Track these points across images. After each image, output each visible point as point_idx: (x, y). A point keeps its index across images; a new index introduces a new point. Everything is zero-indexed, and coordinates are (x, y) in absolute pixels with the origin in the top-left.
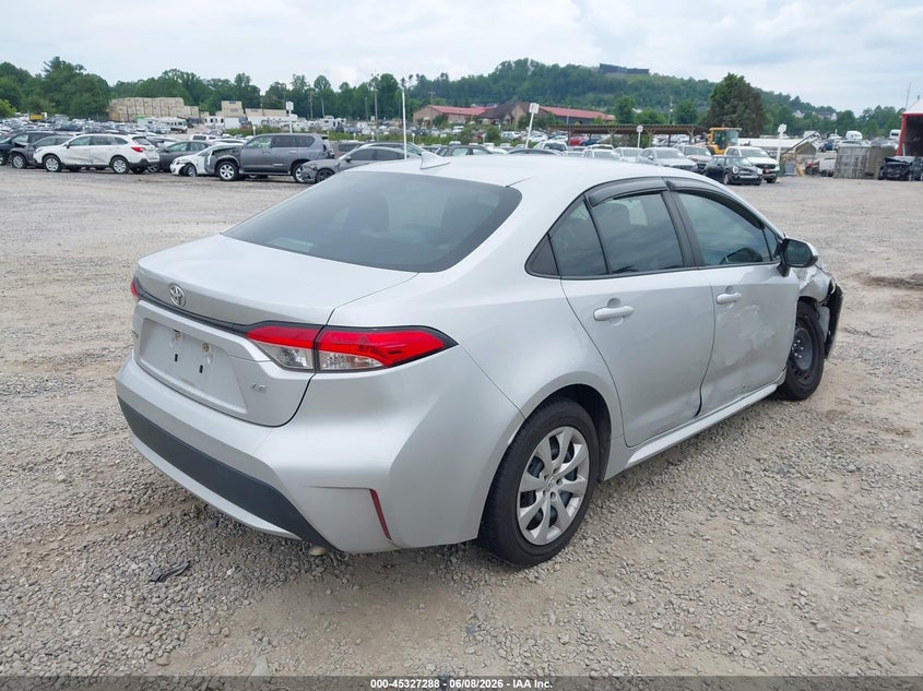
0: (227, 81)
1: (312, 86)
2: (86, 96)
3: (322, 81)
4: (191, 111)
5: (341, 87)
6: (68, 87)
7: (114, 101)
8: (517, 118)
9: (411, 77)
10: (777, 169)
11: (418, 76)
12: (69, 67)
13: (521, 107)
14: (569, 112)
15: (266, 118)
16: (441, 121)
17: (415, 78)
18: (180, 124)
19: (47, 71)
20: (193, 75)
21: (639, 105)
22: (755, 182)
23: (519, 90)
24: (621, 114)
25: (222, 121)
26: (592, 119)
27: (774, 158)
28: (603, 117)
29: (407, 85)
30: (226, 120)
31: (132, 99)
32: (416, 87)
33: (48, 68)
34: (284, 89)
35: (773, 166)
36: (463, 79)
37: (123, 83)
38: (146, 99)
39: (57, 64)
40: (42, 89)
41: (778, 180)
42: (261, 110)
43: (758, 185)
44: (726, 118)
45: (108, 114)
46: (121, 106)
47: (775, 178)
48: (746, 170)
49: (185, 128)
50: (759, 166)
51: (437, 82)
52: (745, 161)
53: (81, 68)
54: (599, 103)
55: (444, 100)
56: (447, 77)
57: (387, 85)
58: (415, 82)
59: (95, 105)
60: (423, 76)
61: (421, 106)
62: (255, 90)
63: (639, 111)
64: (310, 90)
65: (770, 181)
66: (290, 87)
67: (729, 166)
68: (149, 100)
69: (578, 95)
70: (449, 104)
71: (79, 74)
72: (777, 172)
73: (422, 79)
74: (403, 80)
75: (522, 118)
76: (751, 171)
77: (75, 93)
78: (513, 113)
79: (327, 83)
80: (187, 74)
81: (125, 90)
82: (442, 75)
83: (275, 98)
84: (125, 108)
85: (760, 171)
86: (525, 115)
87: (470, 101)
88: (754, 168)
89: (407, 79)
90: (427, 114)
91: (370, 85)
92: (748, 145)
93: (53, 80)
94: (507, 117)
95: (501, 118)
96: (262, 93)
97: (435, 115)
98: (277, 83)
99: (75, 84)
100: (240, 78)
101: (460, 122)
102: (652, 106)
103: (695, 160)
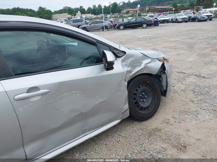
0: (78, 8)
1: (97, 7)
2: (47, 15)
3: (100, 6)
4: (69, 16)
5: (104, 7)
6: (43, 13)
7: (53, 15)
8: (147, 10)
9: (121, 2)
10: (212, 16)
11: (123, 2)
12: (43, 8)
13: (148, 7)
14: (160, 7)
15: (86, 16)
16: (128, 12)
17: (122, 3)
18: (67, 19)
19: (38, 10)
20: (70, 8)
21: (179, 3)
22: (205, 20)
23: (148, 3)
24: (174, 6)
25: (76, 17)
26: (166, 8)
27: (212, 13)
28: (169, 7)
29: (120, 5)
30: (77, 17)
31: (57, 14)
32: (122, 5)
33: (38, 9)
34: (91, 9)
35: (211, 16)
36: (134, 2)
37: (55, 11)
38: (59, 14)
39: (40, 8)
40: (38, 14)
41: (213, 19)
42: (85, 14)
43: (206, 21)
44: (201, 4)
45: (52, 18)
46: (54, 16)
47: (212, 19)
48: (203, 17)
49: (68, 20)
50: (207, 16)
51: (127, 3)
52: (202, 15)
53: (45, 8)
54: (169, 4)
55: (129, 7)
56: (130, 2)
57: (115, 5)
58: (122, 4)
59: (49, 17)
60: (124, 2)
61: (123, 9)
62: (84, 9)
63: (179, 5)
64: (97, 8)
65: (210, 20)
66: (92, 8)
67: (197, 17)
68: (60, 14)
69: (163, 2)
70: (130, 8)
71: (45, 10)
72: (213, 17)
73: (124, 3)
74: (119, 3)
75: (148, 10)
76: (204, 17)
77: (44, 14)
78: (146, 9)
79: (101, 6)
80: (69, 7)
81: (56, 12)
82: (129, 1)
83: (89, 11)
84: (55, 17)
85: (207, 17)
86: (149, 9)
87: (135, 7)
88: (205, 17)
89: (120, 3)
90: (124, 11)
91: (111, 5)
92: (206, 10)
93: (40, 12)
94: (144, 10)
95: (143, 10)
96: (86, 10)
97: (126, 11)
98: (89, 7)
99: (44, 12)
100: (81, 7)
101: (132, 12)
102: (183, 3)
103: (188, 16)
